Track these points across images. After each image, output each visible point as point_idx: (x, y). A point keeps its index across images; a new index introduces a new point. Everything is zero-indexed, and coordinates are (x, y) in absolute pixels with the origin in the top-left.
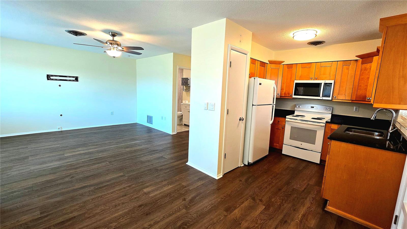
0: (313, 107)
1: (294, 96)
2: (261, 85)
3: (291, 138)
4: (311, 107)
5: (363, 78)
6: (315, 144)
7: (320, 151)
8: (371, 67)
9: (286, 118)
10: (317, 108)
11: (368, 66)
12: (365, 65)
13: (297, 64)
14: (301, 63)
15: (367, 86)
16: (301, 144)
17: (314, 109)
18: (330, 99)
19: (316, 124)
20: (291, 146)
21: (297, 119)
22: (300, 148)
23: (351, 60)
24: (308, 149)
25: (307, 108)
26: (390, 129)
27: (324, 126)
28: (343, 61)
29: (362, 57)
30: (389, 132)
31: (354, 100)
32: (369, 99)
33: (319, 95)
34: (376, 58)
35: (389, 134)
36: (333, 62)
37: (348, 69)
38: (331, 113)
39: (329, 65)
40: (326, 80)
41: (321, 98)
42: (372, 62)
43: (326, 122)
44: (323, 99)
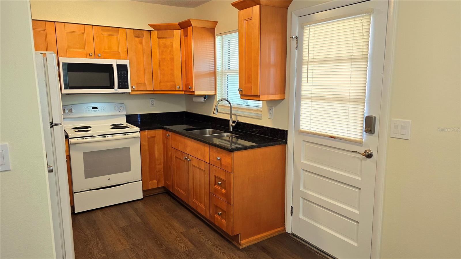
1: (65, 91)
3: (88, 175)
4: (93, 108)
6: (130, 171)
7: (140, 179)
8: (172, 43)
9: (67, 137)
10: (103, 109)
11: (168, 42)
12: (163, 41)
13: (56, 23)
14: (63, 22)
15: (172, 70)
16: (109, 179)
17: (98, 110)
18: (128, 90)
19: (127, 136)
20: (91, 189)
21: (93, 136)
22: (109, 186)
23: (143, 30)
24: (121, 183)
25: (86, 111)
26: (231, 123)
27: (139, 137)
28: (133, 30)
29: (157, 27)
30: (232, 125)
31: (159, 90)
32: (178, 87)
33: (112, 86)
34: (177, 33)
35: (231, 128)
36: (119, 29)
37: (141, 43)
38: (125, 113)
39: (115, 34)
40: (117, 60)
41: (115, 91)
42: (172, 38)
43: (140, 130)
44: (119, 92)
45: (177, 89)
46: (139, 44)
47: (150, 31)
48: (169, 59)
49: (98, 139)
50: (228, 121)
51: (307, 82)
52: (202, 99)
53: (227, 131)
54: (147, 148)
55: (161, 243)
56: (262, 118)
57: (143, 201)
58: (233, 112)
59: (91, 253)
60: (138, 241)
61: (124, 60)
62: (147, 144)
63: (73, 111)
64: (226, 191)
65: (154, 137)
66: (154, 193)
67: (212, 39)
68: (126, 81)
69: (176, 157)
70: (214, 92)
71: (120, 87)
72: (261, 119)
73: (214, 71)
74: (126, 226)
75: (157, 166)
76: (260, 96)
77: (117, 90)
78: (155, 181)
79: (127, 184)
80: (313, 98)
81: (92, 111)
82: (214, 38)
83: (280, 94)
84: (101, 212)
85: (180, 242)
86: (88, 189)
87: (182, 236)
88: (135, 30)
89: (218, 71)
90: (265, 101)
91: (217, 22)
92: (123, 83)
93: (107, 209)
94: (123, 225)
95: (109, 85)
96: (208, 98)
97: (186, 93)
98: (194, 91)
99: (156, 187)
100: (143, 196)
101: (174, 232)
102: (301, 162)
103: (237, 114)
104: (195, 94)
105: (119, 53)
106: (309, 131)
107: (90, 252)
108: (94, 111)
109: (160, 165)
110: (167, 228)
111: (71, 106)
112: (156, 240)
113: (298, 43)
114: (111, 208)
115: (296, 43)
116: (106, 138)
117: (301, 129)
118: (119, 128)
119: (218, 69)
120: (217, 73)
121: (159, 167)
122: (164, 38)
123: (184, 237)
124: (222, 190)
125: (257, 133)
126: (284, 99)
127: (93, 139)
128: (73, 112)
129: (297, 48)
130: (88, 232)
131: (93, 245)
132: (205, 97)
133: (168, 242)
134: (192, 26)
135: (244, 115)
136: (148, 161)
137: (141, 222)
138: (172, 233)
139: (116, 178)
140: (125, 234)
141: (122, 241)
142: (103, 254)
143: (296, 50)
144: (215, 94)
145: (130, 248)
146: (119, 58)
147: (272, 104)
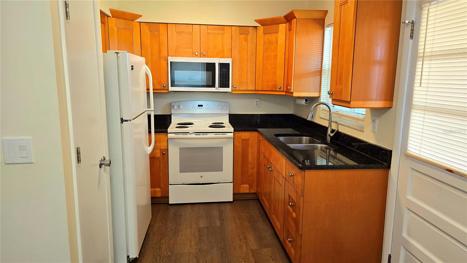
0: (202, 106)
1: (171, 89)
2: (133, 69)
3: (183, 170)
4: (199, 106)
5: (268, 56)
6: (222, 171)
7: (232, 180)
8: (277, 39)
9: (166, 132)
10: (207, 107)
11: (273, 37)
12: (268, 36)
13: (168, 24)
14: (174, 24)
15: (275, 68)
16: (201, 177)
17: (203, 108)
18: (229, 90)
19: (221, 136)
20: (185, 183)
21: (189, 133)
22: (201, 183)
23: (249, 26)
24: (212, 182)
25: (192, 108)
26: (329, 132)
27: (232, 138)
28: (239, 27)
29: (263, 23)
30: (329, 135)
31: (260, 90)
32: (280, 87)
33: (213, 86)
34: (283, 27)
35: (329, 139)
36: (225, 26)
37: (246, 40)
38: (228, 113)
39: (221, 32)
40: (220, 58)
41: (216, 89)
42: (277, 33)
43: (234, 131)
44: (220, 91)
45: (278, 90)
46: (244, 41)
47: (257, 27)
48: (272, 57)
49: (194, 136)
50: (326, 129)
51: (420, 86)
52: (304, 102)
53: (324, 141)
54: (240, 150)
55: (225, 256)
56: (365, 130)
57: (232, 204)
58: (333, 120)
59: (160, 248)
60: (206, 247)
61: (227, 59)
62: (240, 145)
63: (181, 107)
64: (296, 216)
65: (248, 140)
66: (246, 198)
67: (320, 32)
68: (227, 80)
69: (264, 164)
70: (318, 93)
71: (221, 86)
72: (363, 132)
73: (320, 69)
74: (204, 227)
75: (250, 170)
76: (351, 102)
77: (218, 89)
78: (247, 186)
79: (218, 184)
80: (426, 109)
81: (197, 108)
82: (323, 30)
83: (385, 100)
84: (190, 207)
85: (245, 260)
86: (182, 183)
87: (250, 254)
88: (240, 27)
89: (324, 70)
90: (369, 109)
91: (328, 11)
92: (224, 82)
93: (197, 206)
94: (202, 226)
95: (211, 84)
96: (312, 101)
97: (287, 94)
98: (293, 92)
99: (248, 192)
100: (233, 198)
101: (244, 248)
102: (407, 197)
103: (338, 122)
104: (294, 96)
105: (223, 52)
106: (417, 155)
107: (160, 246)
108: (199, 108)
109: (253, 169)
110: (240, 240)
111: (180, 102)
112: (223, 250)
113: (414, 29)
114: (200, 205)
115: (411, 30)
116: (201, 136)
117: (408, 151)
118: (216, 127)
119: (325, 67)
120: (323, 71)
121: (252, 171)
122: (269, 33)
123: (251, 256)
124: (293, 214)
125: (356, 149)
126: (391, 107)
127: (188, 136)
128: (181, 109)
129: (412, 37)
130: (170, 225)
131: (167, 239)
132: (307, 99)
133: (233, 257)
134: (296, 18)
135: (346, 125)
136: (240, 163)
137: (218, 227)
138: (242, 248)
139: (208, 176)
140: (199, 236)
141: (192, 243)
142: (170, 252)
143: (411, 41)
144: (320, 97)
145: (195, 254)
146: (223, 57)
147: (377, 112)
